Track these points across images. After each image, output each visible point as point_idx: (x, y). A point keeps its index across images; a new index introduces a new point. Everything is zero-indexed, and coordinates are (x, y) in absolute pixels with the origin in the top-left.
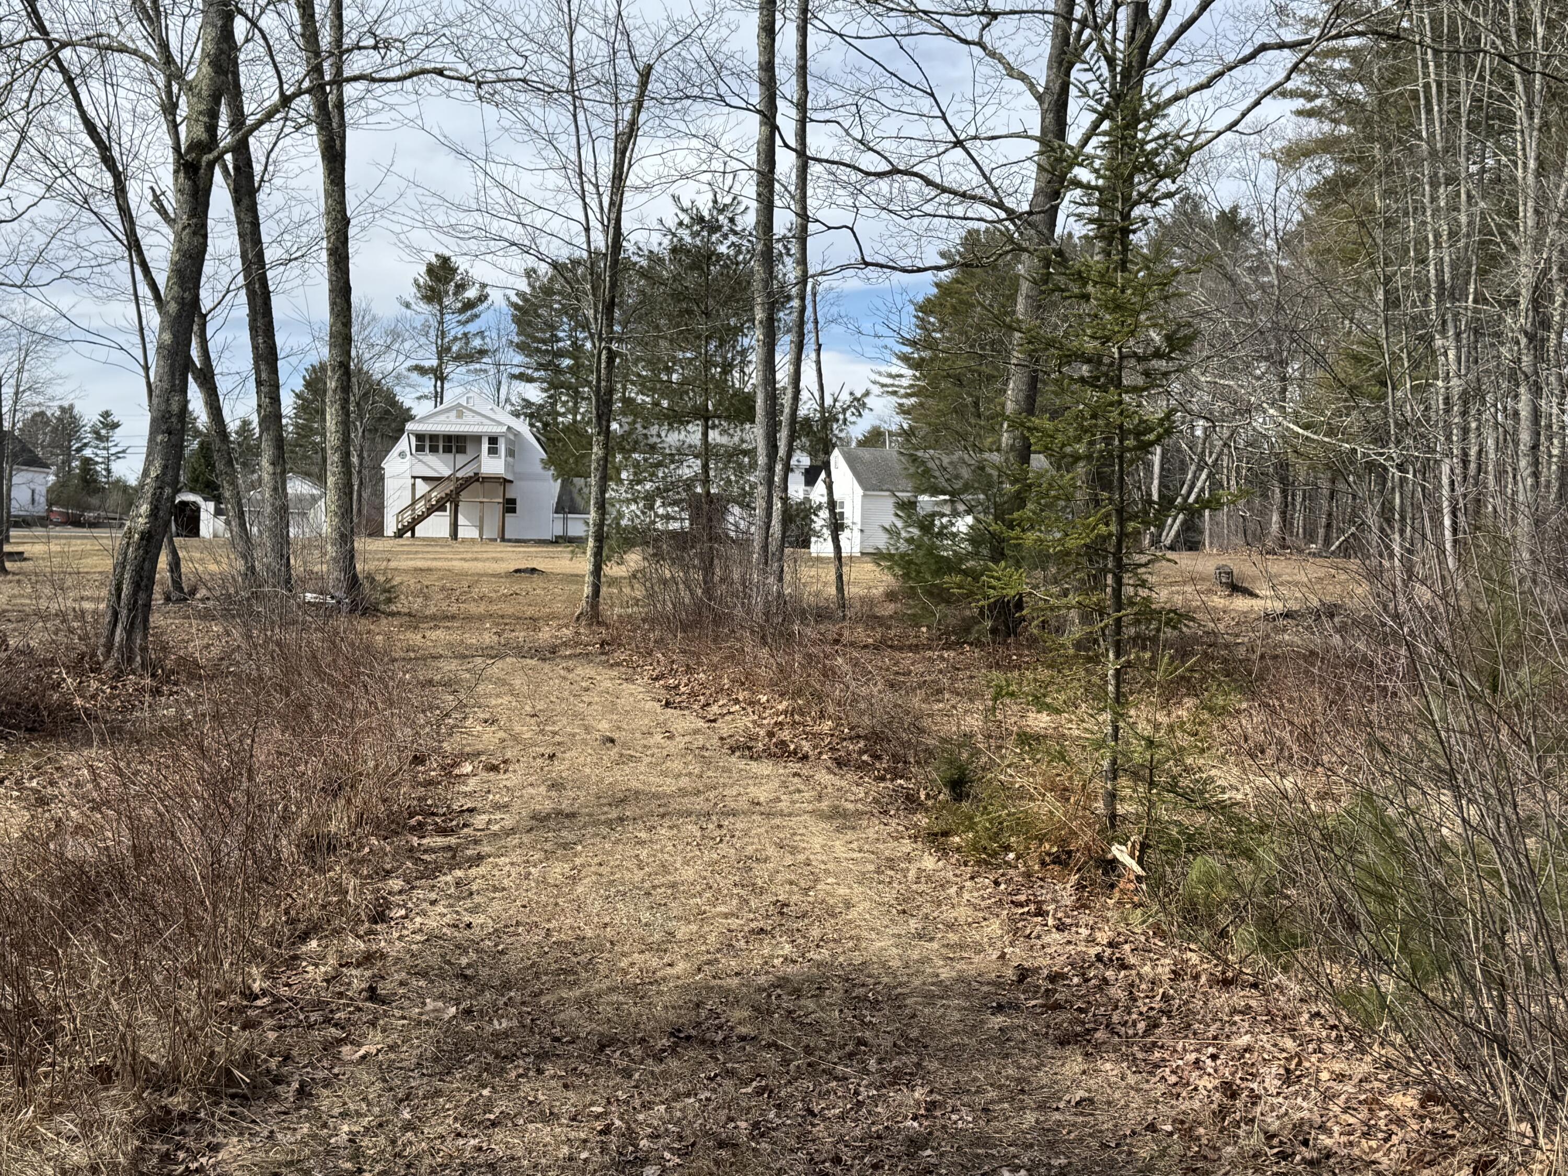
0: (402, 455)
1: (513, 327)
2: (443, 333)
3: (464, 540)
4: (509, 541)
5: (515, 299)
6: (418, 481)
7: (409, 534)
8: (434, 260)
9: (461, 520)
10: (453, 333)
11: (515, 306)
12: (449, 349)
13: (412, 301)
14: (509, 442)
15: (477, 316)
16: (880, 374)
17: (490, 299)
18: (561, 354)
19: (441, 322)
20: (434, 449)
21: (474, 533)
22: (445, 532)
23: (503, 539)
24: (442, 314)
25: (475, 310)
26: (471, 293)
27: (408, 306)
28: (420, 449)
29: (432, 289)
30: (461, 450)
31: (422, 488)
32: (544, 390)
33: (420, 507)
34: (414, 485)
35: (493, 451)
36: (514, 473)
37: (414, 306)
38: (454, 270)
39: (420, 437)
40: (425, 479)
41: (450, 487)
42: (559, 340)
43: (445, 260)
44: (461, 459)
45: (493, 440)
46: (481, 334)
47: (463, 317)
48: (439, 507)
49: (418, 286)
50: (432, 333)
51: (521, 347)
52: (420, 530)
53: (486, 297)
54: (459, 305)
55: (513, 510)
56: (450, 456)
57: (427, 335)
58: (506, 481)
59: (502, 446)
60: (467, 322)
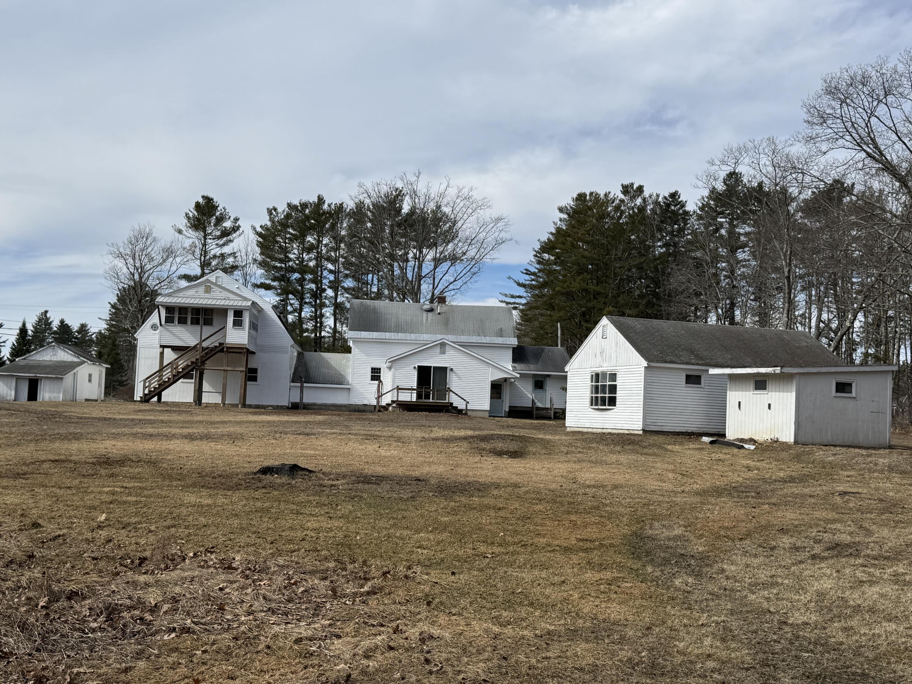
0: (154, 327)
1: (258, 250)
2: (206, 252)
3: (208, 405)
4: (250, 406)
5: (259, 230)
6: (167, 351)
7: (155, 399)
8: (201, 200)
9: (206, 387)
10: (213, 252)
11: (260, 235)
12: (209, 264)
13: (184, 229)
14: (252, 316)
15: (231, 241)
16: (506, 295)
17: (241, 229)
18: (292, 270)
19: (204, 245)
20: (182, 321)
21: (216, 399)
22: (189, 398)
23: (244, 405)
24: (205, 239)
25: (230, 237)
26: (228, 224)
27: (180, 232)
28: (169, 320)
29: (198, 220)
30: (208, 322)
31: (170, 356)
32: (278, 295)
33: (167, 374)
34: (162, 354)
35: (238, 323)
36: (256, 345)
37: (185, 232)
38: (215, 208)
39: (170, 309)
40: (174, 348)
41: (197, 355)
42: (290, 260)
43: (208, 200)
44: (207, 331)
45: (238, 313)
46: (233, 254)
47: (221, 242)
48: (186, 375)
49: (189, 218)
50: (198, 252)
51: (263, 264)
52: (168, 396)
53: (238, 227)
54: (218, 233)
55: (254, 379)
56: (198, 328)
57: (193, 253)
58: (249, 353)
59: (246, 319)
60: (224, 245)
